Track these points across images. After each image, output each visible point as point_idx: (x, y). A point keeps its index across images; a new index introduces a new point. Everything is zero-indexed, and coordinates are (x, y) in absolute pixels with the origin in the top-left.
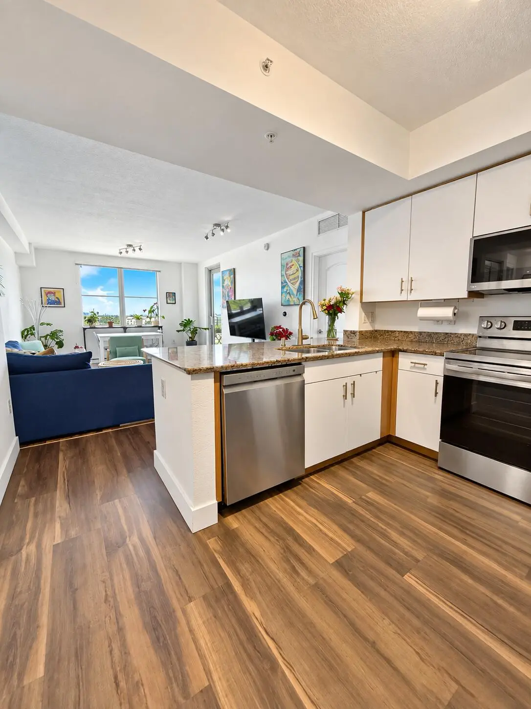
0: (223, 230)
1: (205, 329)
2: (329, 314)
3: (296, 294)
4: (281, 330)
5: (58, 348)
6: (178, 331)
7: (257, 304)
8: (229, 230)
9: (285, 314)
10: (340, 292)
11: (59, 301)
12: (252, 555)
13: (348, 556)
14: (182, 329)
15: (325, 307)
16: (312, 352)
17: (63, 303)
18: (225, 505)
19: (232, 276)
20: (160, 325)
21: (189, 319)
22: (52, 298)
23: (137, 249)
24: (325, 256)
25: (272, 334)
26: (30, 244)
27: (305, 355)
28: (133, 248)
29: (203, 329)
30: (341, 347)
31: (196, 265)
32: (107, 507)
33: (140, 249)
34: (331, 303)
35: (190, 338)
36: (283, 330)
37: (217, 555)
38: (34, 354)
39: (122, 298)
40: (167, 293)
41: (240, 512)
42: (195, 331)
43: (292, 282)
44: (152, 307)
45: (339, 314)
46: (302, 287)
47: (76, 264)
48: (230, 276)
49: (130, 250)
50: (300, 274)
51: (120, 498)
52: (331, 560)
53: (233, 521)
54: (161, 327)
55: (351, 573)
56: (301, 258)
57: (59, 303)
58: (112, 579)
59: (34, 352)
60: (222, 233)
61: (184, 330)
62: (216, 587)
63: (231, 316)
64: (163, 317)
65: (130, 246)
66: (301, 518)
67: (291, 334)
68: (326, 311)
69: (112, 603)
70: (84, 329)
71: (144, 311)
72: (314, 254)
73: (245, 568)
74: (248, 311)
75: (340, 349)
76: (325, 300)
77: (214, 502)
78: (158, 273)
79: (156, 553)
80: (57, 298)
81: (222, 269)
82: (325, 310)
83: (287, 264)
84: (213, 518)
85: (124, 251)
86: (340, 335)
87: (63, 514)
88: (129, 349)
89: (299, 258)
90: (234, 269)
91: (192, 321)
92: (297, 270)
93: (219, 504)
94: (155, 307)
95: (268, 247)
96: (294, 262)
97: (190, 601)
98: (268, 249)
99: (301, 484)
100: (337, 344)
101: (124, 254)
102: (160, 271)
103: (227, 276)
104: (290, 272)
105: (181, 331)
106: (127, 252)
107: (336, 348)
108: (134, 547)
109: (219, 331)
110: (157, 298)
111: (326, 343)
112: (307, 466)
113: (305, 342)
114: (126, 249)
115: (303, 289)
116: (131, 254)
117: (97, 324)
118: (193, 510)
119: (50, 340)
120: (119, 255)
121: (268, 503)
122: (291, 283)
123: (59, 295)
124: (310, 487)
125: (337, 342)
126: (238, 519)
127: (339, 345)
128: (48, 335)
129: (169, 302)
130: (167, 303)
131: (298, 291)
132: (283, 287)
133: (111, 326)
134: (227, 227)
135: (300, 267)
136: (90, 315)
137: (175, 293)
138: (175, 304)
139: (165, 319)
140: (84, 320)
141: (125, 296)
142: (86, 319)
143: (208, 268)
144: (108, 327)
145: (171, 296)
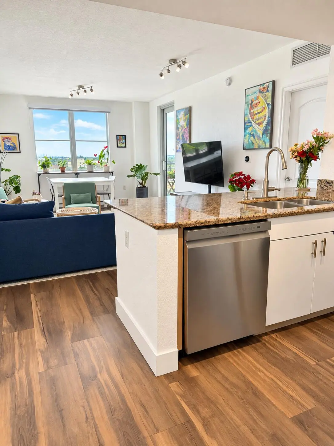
0: (180, 66)
1: (156, 174)
2: (301, 161)
3: (261, 136)
4: (243, 177)
5: (16, 193)
6: (129, 176)
7: (215, 146)
8: (187, 66)
9: (247, 159)
10: (315, 136)
12: (212, 402)
13: (308, 413)
14: (132, 174)
15: (296, 154)
16: (279, 206)
17: (18, 148)
18: (186, 354)
19: (188, 116)
20: (110, 171)
21: (141, 164)
22: (8, 144)
23: (88, 90)
24: (299, 91)
25: (231, 181)
27: (270, 211)
28: (84, 89)
29: (154, 174)
30: (313, 202)
31: (145, 105)
32: (79, 345)
33: (92, 90)
34: (304, 150)
35: (140, 184)
36: (245, 177)
37: (179, 398)
38: (4, 202)
39: (73, 142)
40: (117, 135)
41: (199, 362)
42: (145, 177)
43: (257, 122)
44: (102, 152)
45: (313, 162)
46: (269, 127)
47: (30, 108)
48: (185, 115)
49: (81, 91)
50: (267, 112)
51: (88, 338)
52: (290, 416)
53: (192, 370)
54: (112, 172)
55: (311, 429)
56: (270, 94)
57: (15, 148)
58: (89, 405)
59: (3, 200)
60: (178, 70)
61: (134, 176)
62: (179, 423)
63: (186, 160)
64: (113, 162)
65: (81, 87)
66: (261, 374)
67: (253, 181)
68: (298, 158)
69: (92, 424)
70: (39, 175)
71: (95, 155)
72: (286, 89)
73: (205, 412)
74: (205, 155)
75: (312, 204)
76: (296, 145)
77: (175, 350)
78: (107, 114)
79: (124, 389)
80: (13, 143)
81: (177, 107)
82: (296, 157)
83: (252, 102)
84: (173, 365)
85: (75, 93)
86: (313, 185)
87: (42, 348)
88: (82, 196)
89: (267, 93)
90: (191, 108)
91: (144, 166)
92: (264, 109)
93: (180, 352)
94: (105, 151)
95: (230, 81)
96: (261, 98)
97: (158, 431)
98: (229, 84)
99: (261, 341)
100: (308, 196)
101: (75, 96)
102: (110, 112)
103: (182, 115)
104: (255, 110)
105: (132, 176)
106: (78, 94)
107: (307, 202)
108: (105, 381)
109: (173, 176)
110: (107, 142)
111: (295, 195)
112: (267, 324)
113: (271, 194)
114: (77, 90)
115: (270, 129)
116: (83, 95)
117: (50, 171)
118: (157, 354)
119: (9, 186)
120: (70, 97)
121: (226, 356)
122: (257, 124)
123: (15, 140)
124: (271, 345)
125: (309, 193)
126: (197, 368)
127: (311, 198)
128: (6, 181)
129: (119, 145)
130: (118, 147)
131: (265, 132)
132: (246, 129)
133: (63, 171)
134: (184, 63)
135: (268, 104)
136: (44, 160)
137: (125, 136)
138: (126, 147)
139: (115, 163)
140: (38, 165)
141: (76, 140)
142: (40, 164)
143: (160, 107)
144: (60, 172)
145: (121, 139)
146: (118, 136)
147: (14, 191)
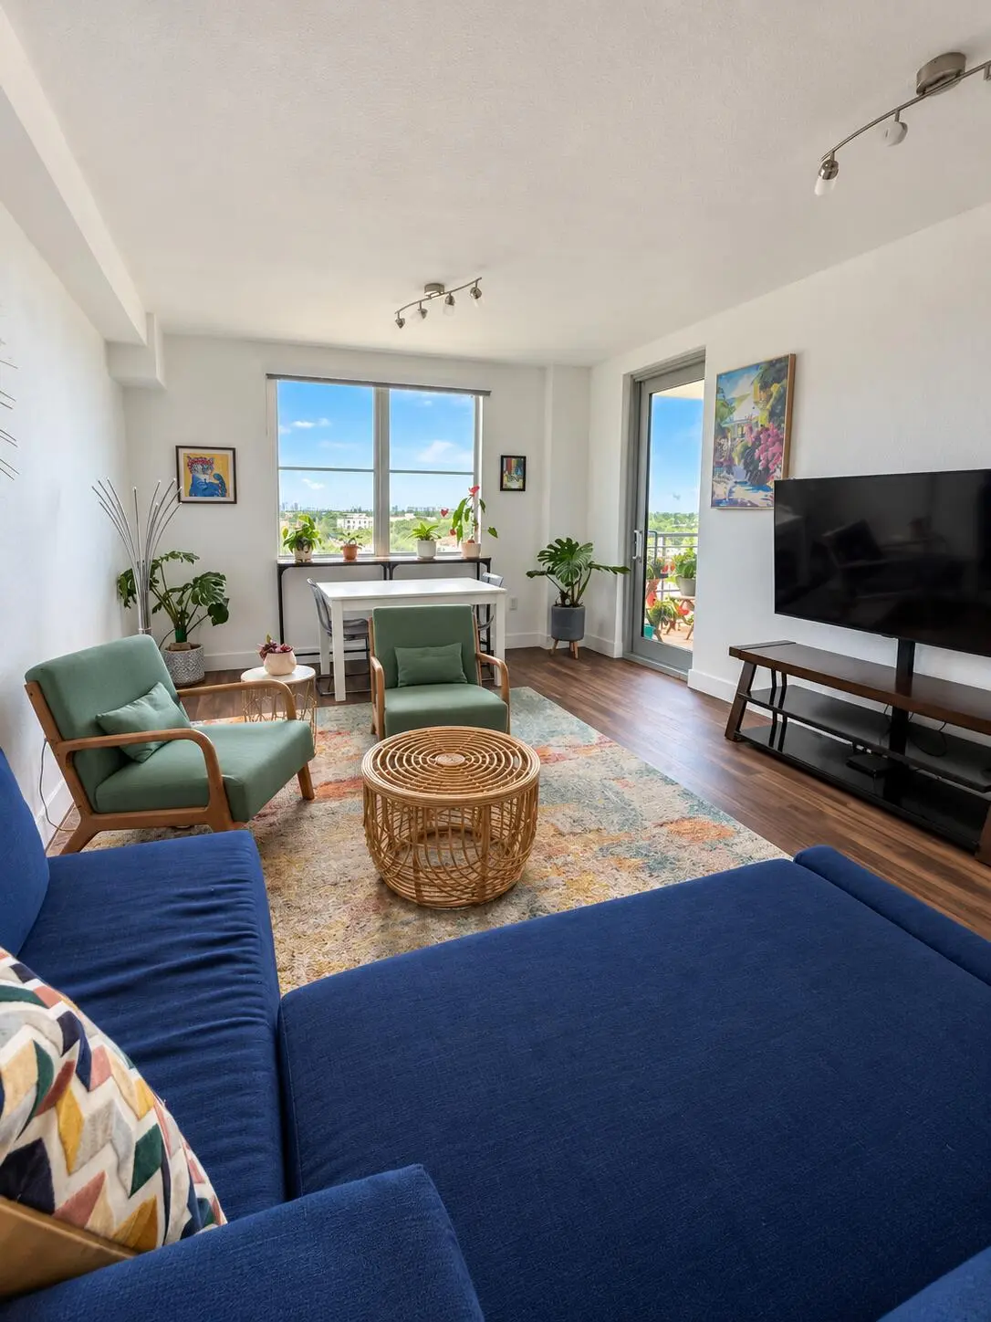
1: (615, 570)
5: (214, 624)
6: (530, 574)
11: (223, 483)
14: (545, 567)
17: (232, 492)
20: (482, 556)
21: (569, 540)
22: (205, 475)
23: (463, 295)
26: (149, 315)
28: (447, 295)
29: (607, 569)
31: (583, 372)
35: (565, 595)
39: (382, 473)
40: (502, 457)
44: (462, 504)
47: (269, 376)
49: (436, 303)
54: (488, 561)
57: (223, 490)
61: (548, 573)
64: (493, 532)
65: (436, 288)
70: (282, 568)
71: (443, 513)
78: (481, 398)
80: (219, 477)
81: (715, 368)
88: (435, 655)
90: (794, 359)
91: (578, 544)
102: (487, 393)
105: (539, 574)
106: (424, 314)
110: (475, 474)
114: (421, 302)
117: (315, 556)
119: (193, 604)
128: (187, 586)
133: (352, 560)
136: (299, 523)
137: (525, 458)
138: (523, 489)
139: (496, 536)
140: (283, 540)
141: (390, 469)
142: (288, 537)
143: (632, 376)
144: (342, 560)
145: (513, 469)
146: (505, 459)
147: (209, 619)
